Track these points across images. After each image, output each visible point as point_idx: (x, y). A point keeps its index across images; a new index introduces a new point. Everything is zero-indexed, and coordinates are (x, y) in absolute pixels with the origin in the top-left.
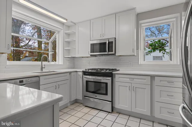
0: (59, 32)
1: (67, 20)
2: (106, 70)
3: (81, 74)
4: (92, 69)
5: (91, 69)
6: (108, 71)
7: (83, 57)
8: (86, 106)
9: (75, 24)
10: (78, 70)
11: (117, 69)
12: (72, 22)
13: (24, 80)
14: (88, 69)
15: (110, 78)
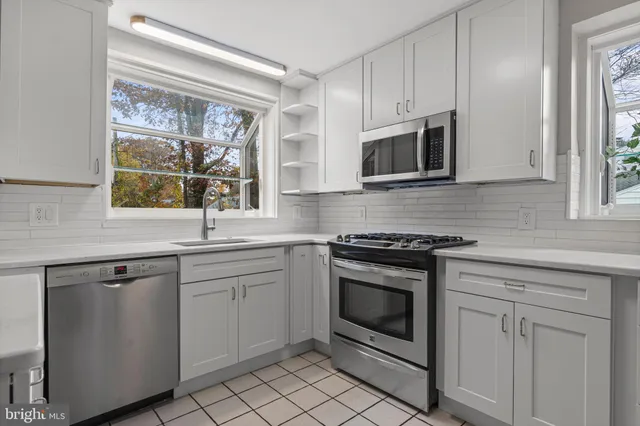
0: (265, 112)
1: (285, 68)
2: (409, 239)
3: (326, 251)
4: (362, 237)
5: (357, 237)
6: (413, 246)
7: (344, 193)
8: (340, 371)
9: (315, 77)
10: (316, 238)
11: (466, 238)
12: (302, 73)
13: (129, 265)
14: (348, 236)
15: (423, 276)
